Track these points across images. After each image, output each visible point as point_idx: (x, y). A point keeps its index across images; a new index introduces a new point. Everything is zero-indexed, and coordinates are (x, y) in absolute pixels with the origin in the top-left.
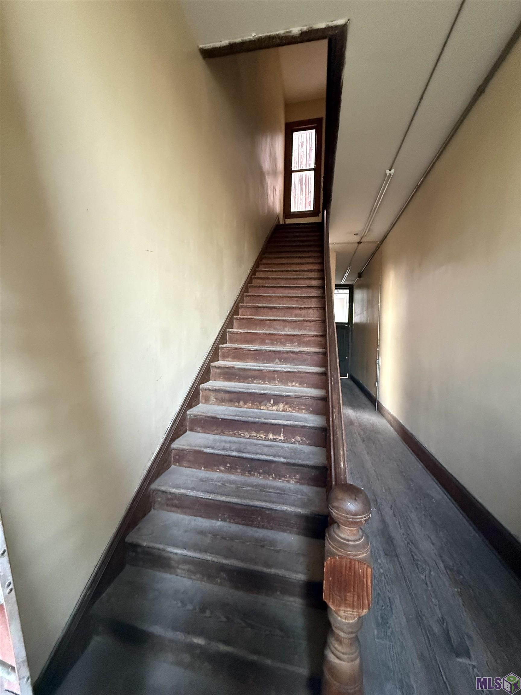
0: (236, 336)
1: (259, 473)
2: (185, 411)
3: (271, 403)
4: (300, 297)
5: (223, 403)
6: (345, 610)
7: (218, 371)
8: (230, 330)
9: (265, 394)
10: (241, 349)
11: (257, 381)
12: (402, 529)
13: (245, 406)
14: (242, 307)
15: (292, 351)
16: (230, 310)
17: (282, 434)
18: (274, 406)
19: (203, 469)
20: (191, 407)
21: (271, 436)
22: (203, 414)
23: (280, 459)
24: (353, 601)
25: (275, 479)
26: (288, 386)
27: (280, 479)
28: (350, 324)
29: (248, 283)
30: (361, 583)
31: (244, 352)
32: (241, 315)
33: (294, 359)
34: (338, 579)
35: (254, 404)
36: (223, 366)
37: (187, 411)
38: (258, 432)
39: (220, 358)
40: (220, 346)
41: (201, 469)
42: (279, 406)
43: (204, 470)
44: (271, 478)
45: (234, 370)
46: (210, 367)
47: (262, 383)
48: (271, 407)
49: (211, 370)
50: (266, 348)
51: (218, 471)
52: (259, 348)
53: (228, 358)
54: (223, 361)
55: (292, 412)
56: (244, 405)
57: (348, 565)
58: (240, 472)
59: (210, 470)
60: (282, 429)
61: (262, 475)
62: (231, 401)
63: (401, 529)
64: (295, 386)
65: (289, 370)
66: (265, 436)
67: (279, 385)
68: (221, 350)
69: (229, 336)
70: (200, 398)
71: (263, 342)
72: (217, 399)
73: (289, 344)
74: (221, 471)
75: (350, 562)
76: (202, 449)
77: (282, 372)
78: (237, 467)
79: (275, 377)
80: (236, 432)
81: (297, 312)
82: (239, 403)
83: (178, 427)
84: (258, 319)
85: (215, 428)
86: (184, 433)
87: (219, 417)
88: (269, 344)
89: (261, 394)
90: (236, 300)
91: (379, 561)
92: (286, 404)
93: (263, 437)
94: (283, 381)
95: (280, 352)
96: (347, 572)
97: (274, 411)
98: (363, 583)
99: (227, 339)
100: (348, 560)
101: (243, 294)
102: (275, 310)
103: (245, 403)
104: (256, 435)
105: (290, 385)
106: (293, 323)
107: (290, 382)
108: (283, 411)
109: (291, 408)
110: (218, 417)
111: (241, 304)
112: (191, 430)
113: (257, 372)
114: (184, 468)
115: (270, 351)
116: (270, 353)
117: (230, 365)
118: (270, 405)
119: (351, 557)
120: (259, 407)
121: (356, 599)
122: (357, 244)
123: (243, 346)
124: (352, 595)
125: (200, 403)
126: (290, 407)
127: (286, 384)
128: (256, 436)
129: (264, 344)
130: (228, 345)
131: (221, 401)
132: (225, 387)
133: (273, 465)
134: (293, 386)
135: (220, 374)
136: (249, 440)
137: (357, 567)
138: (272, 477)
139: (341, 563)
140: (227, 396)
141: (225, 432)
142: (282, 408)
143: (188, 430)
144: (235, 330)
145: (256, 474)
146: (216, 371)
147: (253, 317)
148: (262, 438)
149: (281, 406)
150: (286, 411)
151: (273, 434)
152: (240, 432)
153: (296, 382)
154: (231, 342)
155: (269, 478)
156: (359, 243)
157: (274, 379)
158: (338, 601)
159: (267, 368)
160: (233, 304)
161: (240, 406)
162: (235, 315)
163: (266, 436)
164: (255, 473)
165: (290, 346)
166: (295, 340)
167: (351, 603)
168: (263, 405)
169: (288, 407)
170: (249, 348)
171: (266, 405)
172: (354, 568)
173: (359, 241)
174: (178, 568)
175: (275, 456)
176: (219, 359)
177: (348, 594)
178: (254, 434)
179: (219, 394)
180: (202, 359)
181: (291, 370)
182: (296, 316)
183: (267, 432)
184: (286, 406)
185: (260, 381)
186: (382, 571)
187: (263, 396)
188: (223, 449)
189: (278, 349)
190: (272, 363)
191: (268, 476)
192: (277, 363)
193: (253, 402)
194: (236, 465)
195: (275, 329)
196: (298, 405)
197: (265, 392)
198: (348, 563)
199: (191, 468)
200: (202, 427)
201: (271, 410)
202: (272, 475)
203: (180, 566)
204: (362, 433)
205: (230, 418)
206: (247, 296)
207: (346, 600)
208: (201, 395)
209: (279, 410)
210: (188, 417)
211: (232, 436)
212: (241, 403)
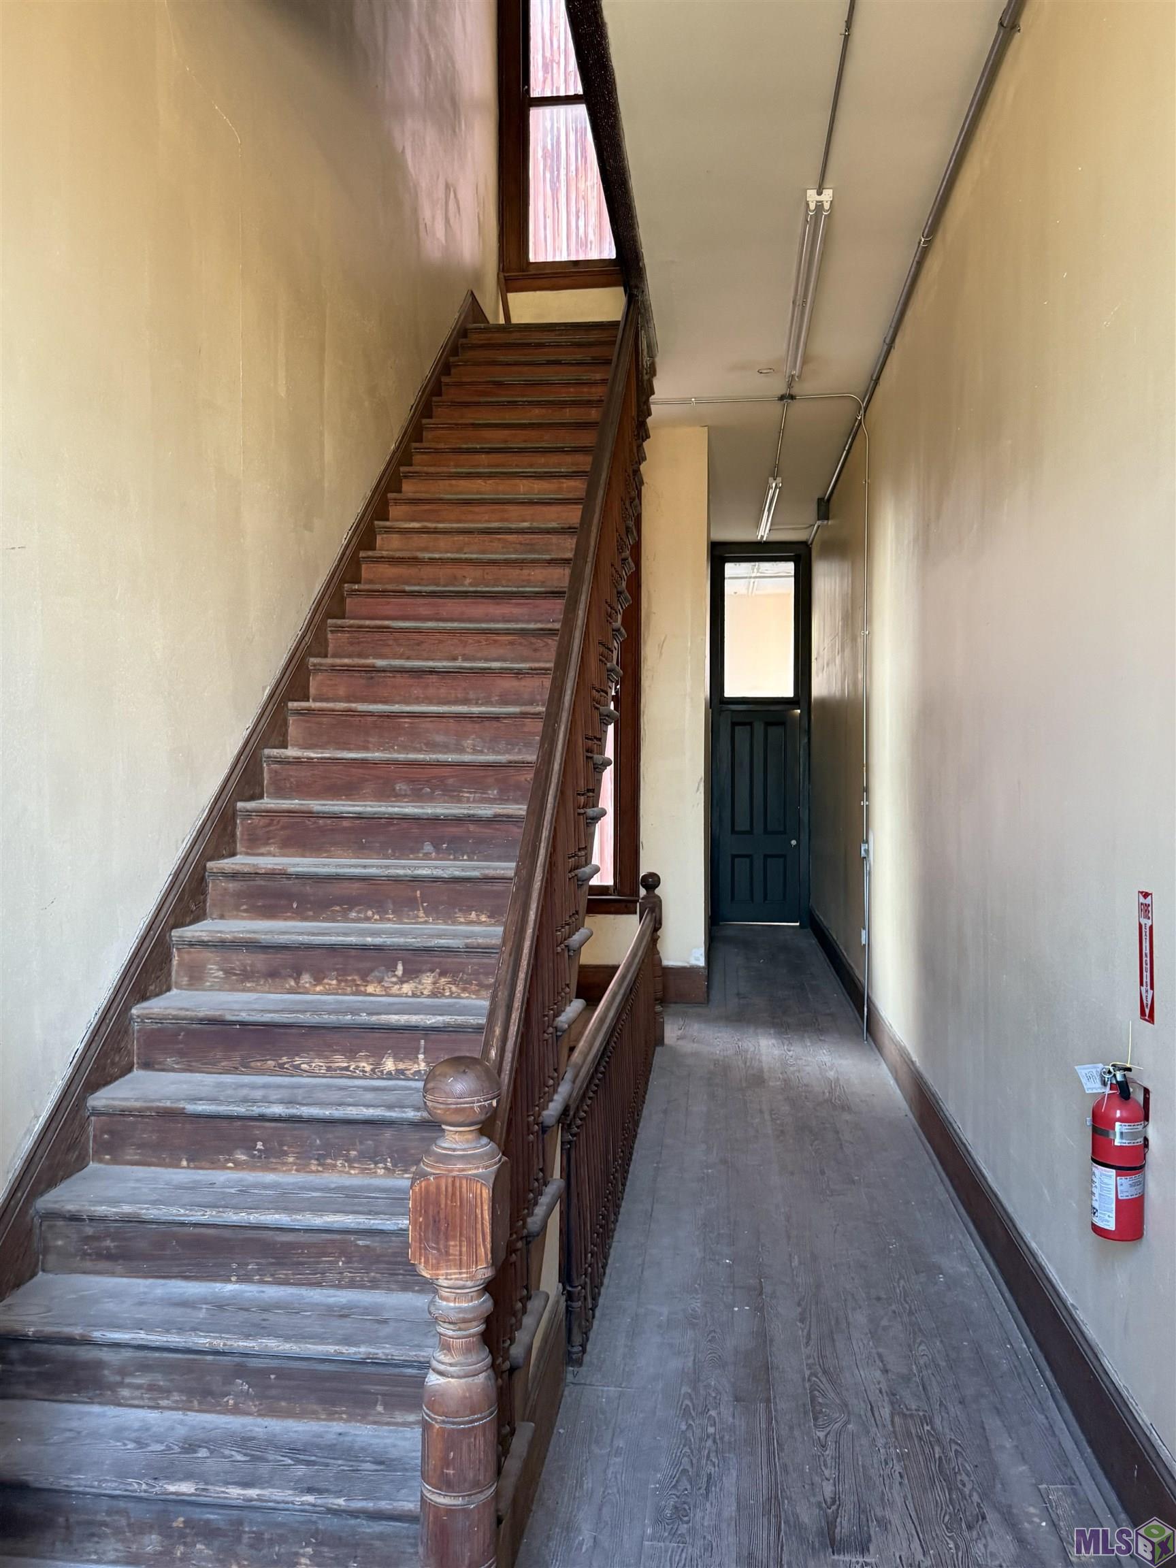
0: (293, 771)
1: (348, 1159)
2: (127, 1008)
3: (396, 973)
4: (523, 632)
5: (248, 985)
6: (447, 1274)
7: (232, 886)
8: (275, 752)
9: (378, 948)
10: (310, 814)
11: (358, 912)
12: (809, 1348)
13: (318, 988)
14: (318, 669)
15: (473, 816)
16: (274, 682)
17: (421, 1057)
18: (407, 982)
19: (184, 1163)
20: (144, 998)
21: (389, 1065)
22: (183, 1013)
23: (404, 1112)
24: (461, 1254)
25: (394, 1171)
26: (454, 923)
27: (406, 1171)
28: (803, 703)
29: (343, 581)
30: (473, 1217)
31: (321, 821)
32: (314, 700)
33: (480, 841)
34: (433, 1217)
35: (346, 981)
36: (246, 870)
37: (131, 1009)
38: (351, 1054)
39: (239, 847)
40: (240, 805)
41: (178, 1166)
42: (420, 983)
43: (188, 1167)
44: (381, 1172)
45: (285, 881)
46: (203, 878)
47: (377, 917)
48: (397, 987)
49: (207, 886)
50: (391, 810)
51: (231, 1165)
52: (369, 809)
53: (266, 844)
54: (247, 854)
55: (458, 997)
56: (316, 985)
57: (450, 1190)
58: (295, 1164)
59: (208, 1165)
60: (422, 1042)
61: (356, 1165)
62: (273, 974)
63: (806, 1347)
64: (480, 923)
65: (457, 873)
66: (372, 1067)
67: (426, 922)
68: (243, 820)
69: (270, 771)
70: (173, 974)
71: (386, 792)
72: (228, 972)
73: (470, 793)
74: (238, 1165)
75: (453, 1182)
76: (181, 1105)
77: (436, 880)
78: (285, 1148)
79: (416, 897)
80: (285, 1059)
81: (508, 684)
82: (297, 979)
83: (103, 1055)
84: (371, 714)
85: (219, 1055)
86: (123, 1074)
87: (234, 1018)
88: (405, 796)
89: (365, 948)
90: (297, 649)
91: (713, 1413)
92: (443, 974)
93: (368, 1068)
94: (441, 908)
95: (435, 820)
96: (449, 1202)
97: (407, 996)
98: (476, 1216)
99: (265, 782)
100: (450, 1180)
101: (324, 621)
102: (434, 678)
103: (318, 980)
104: (346, 1065)
105: (462, 920)
106: (487, 724)
107: (460, 910)
108: (434, 995)
109: (457, 986)
110: (229, 1017)
111: (313, 660)
112: (147, 1065)
113: (357, 885)
114: (129, 1167)
115: (405, 818)
116: (404, 825)
117: (269, 866)
118: (394, 979)
119: (455, 1173)
120: (362, 989)
121: (464, 1249)
122: (779, 405)
123: (316, 805)
124: (458, 1243)
125: (173, 987)
126: (454, 983)
127: (449, 918)
128: (347, 1069)
129: (389, 797)
130: (268, 803)
131: (242, 977)
132: (254, 932)
133: (388, 1134)
134: (471, 923)
135: (239, 895)
136: (324, 1080)
137: (464, 1190)
138: (386, 1168)
139: (438, 1188)
140: (259, 961)
141: (253, 1064)
142: (430, 988)
143: (135, 1066)
144: (291, 752)
145: (339, 1163)
146: (225, 889)
147: (353, 705)
148: (364, 1071)
149: (427, 980)
150: (443, 996)
151: (397, 1059)
152: (298, 1061)
153: (480, 911)
154: (280, 792)
155: (375, 1173)
156: (787, 397)
157: (412, 903)
158: (435, 1259)
159: (387, 872)
160: (282, 663)
161: (301, 991)
162: (292, 701)
163: (378, 1064)
164: (336, 1160)
165: (474, 801)
166: (490, 780)
167: (457, 1258)
168: (372, 982)
169: (449, 983)
170: (336, 809)
171: (380, 981)
172: (461, 1192)
173: (782, 389)
174: (121, 1384)
175: (390, 1107)
176: (235, 848)
177: (452, 1243)
178: (340, 1061)
179: (234, 957)
180: (177, 850)
181: (463, 874)
182: (504, 702)
183: (377, 1055)
184: (443, 980)
185: (370, 913)
186: (711, 1430)
187: (373, 953)
188: (245, 1100)
189: (430, 811)
190: (411, 856)
191: (372, 1166)
192: (427, 856)
193: (342, 974)
194: (281, 1144)
195: (432, 746)
196: (476, 973)
197: (378, 941)
198: (450, 1185)
199: (149, 1165)
200: (181, 1054)
201: (396, 996)
202: (385, 1161)
203: (128, 1380)
204: (786, 1108)
205: (267, 1018)
206: (339, 629)
207: (447, 1253)
208: (175, 962)
209: (422, 993)
210: (136, 1027)
211: (271, 1073)
212: (306, 979)
